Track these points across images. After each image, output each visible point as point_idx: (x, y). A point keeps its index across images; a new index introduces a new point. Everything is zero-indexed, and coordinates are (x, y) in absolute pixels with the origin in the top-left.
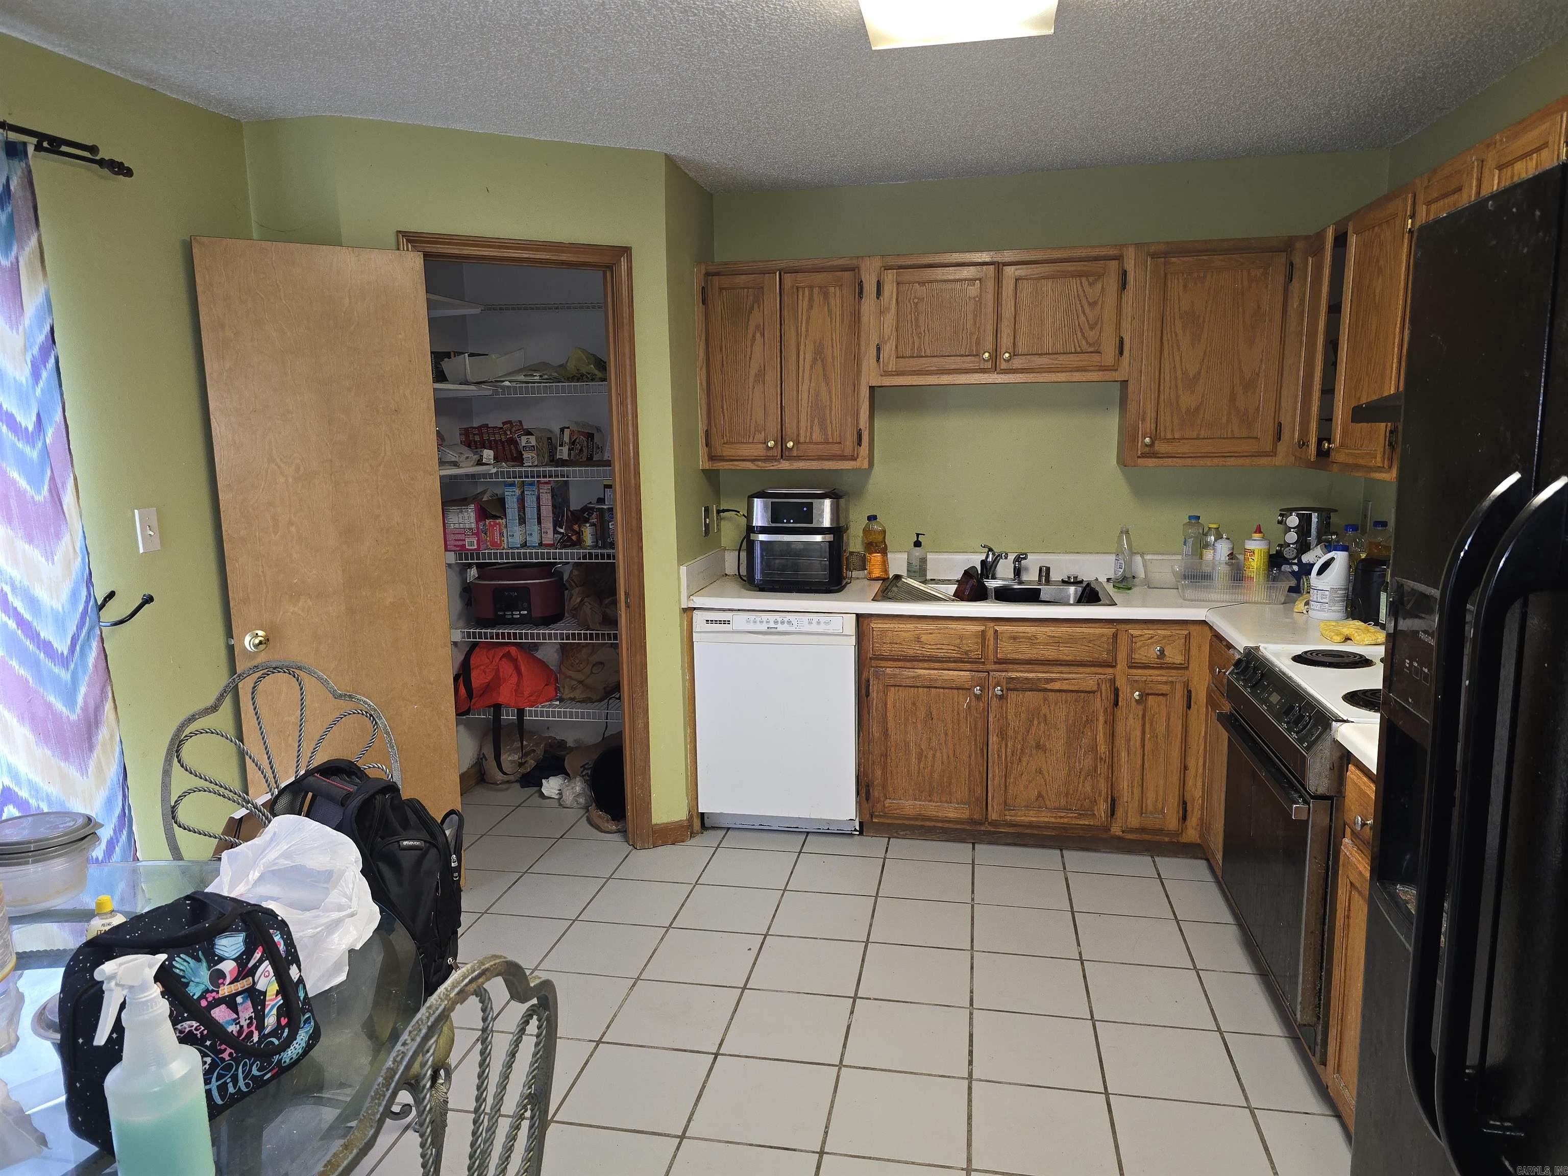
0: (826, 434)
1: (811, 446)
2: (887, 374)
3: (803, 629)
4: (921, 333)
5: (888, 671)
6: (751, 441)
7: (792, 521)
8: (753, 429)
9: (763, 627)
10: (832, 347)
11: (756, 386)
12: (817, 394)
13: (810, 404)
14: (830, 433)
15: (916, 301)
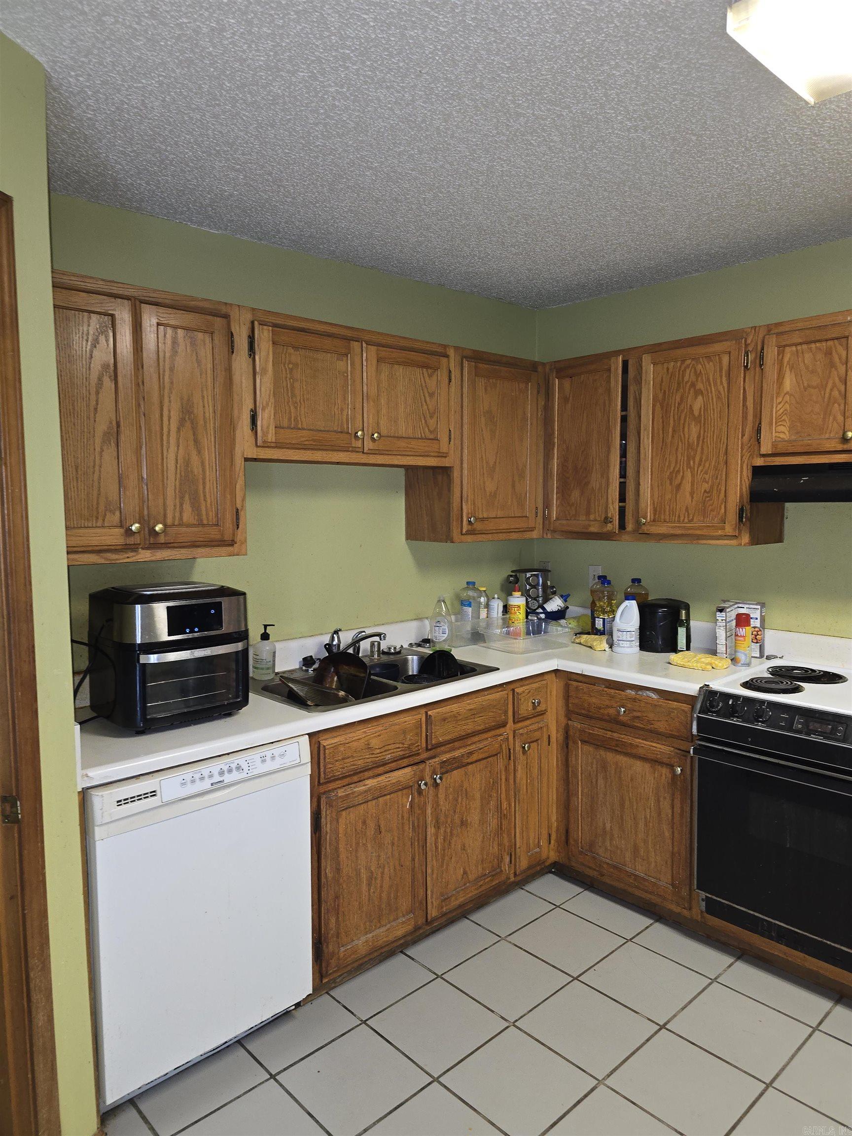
0: (199, 515)
1: (184, 529)
2: (266, 445)
3: (256, 772)
4: (296, 403)
5: (341, 793)
6: (99, 524)
7: (196, 630)
8: (102, 508)
9: (206, 785)
10: (204, 407)
11: (105, 448)
12: (187, 463)
13: (178, 476)
14: (204, 513)
15: (291, 366)
